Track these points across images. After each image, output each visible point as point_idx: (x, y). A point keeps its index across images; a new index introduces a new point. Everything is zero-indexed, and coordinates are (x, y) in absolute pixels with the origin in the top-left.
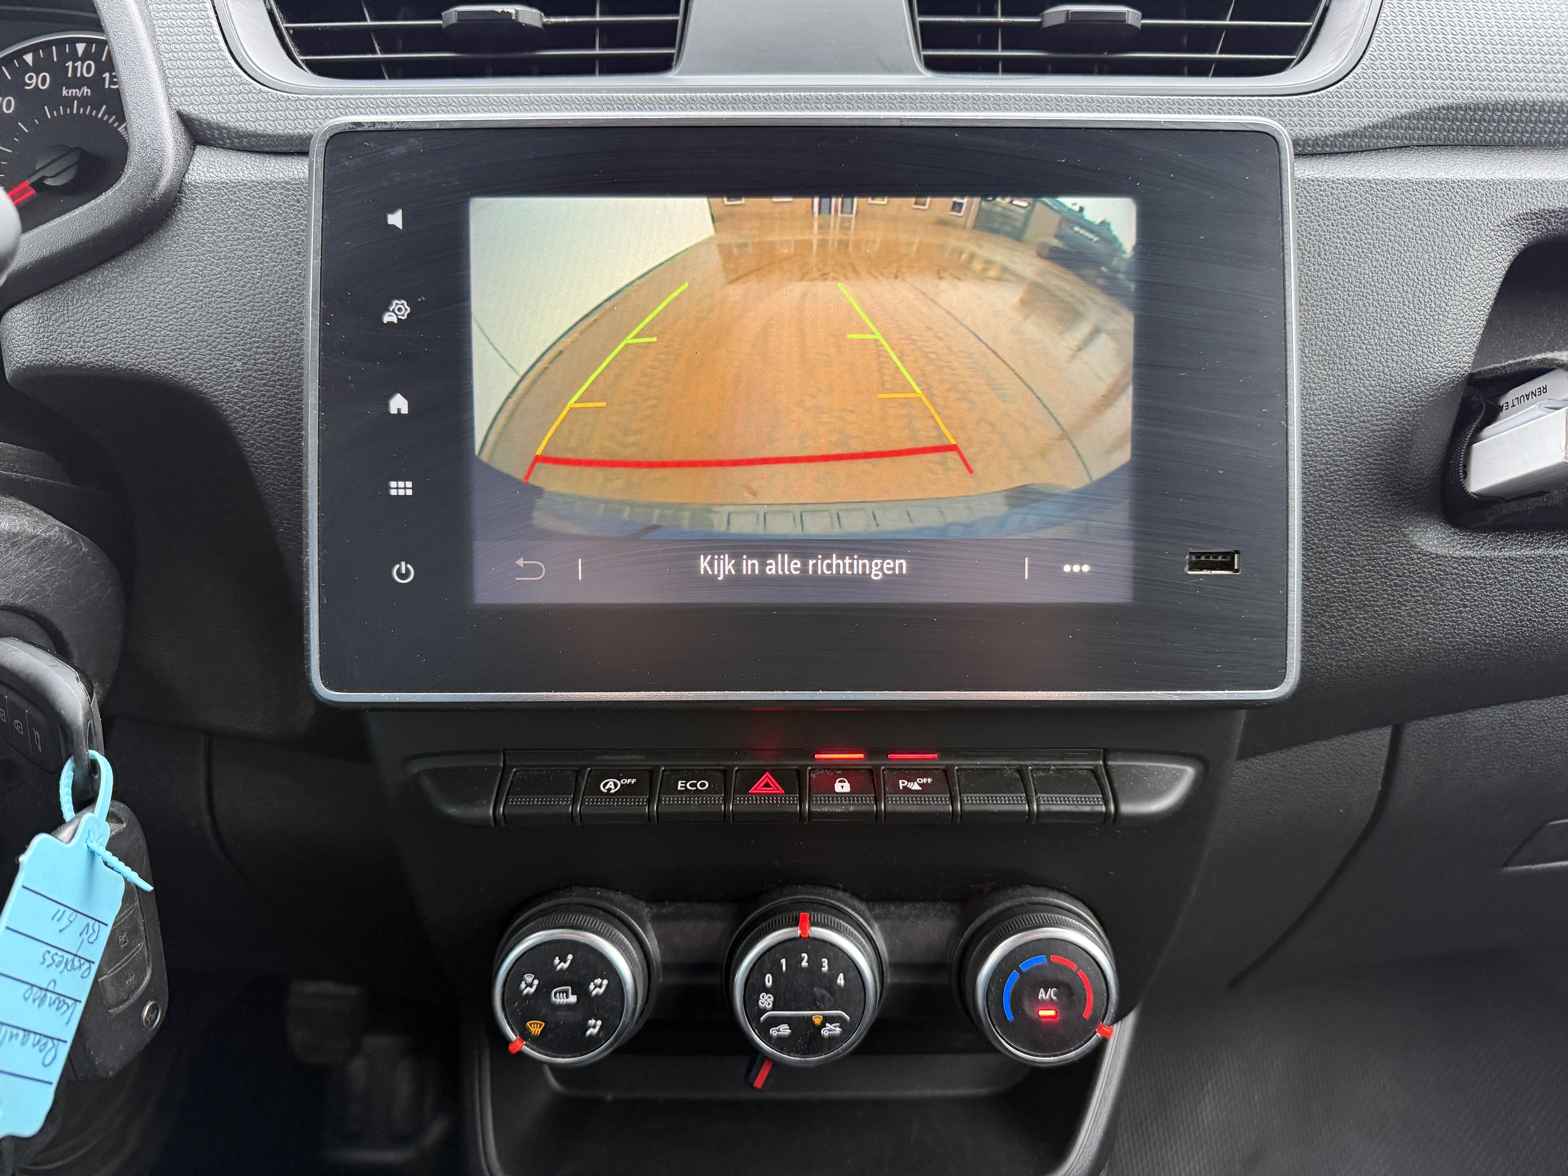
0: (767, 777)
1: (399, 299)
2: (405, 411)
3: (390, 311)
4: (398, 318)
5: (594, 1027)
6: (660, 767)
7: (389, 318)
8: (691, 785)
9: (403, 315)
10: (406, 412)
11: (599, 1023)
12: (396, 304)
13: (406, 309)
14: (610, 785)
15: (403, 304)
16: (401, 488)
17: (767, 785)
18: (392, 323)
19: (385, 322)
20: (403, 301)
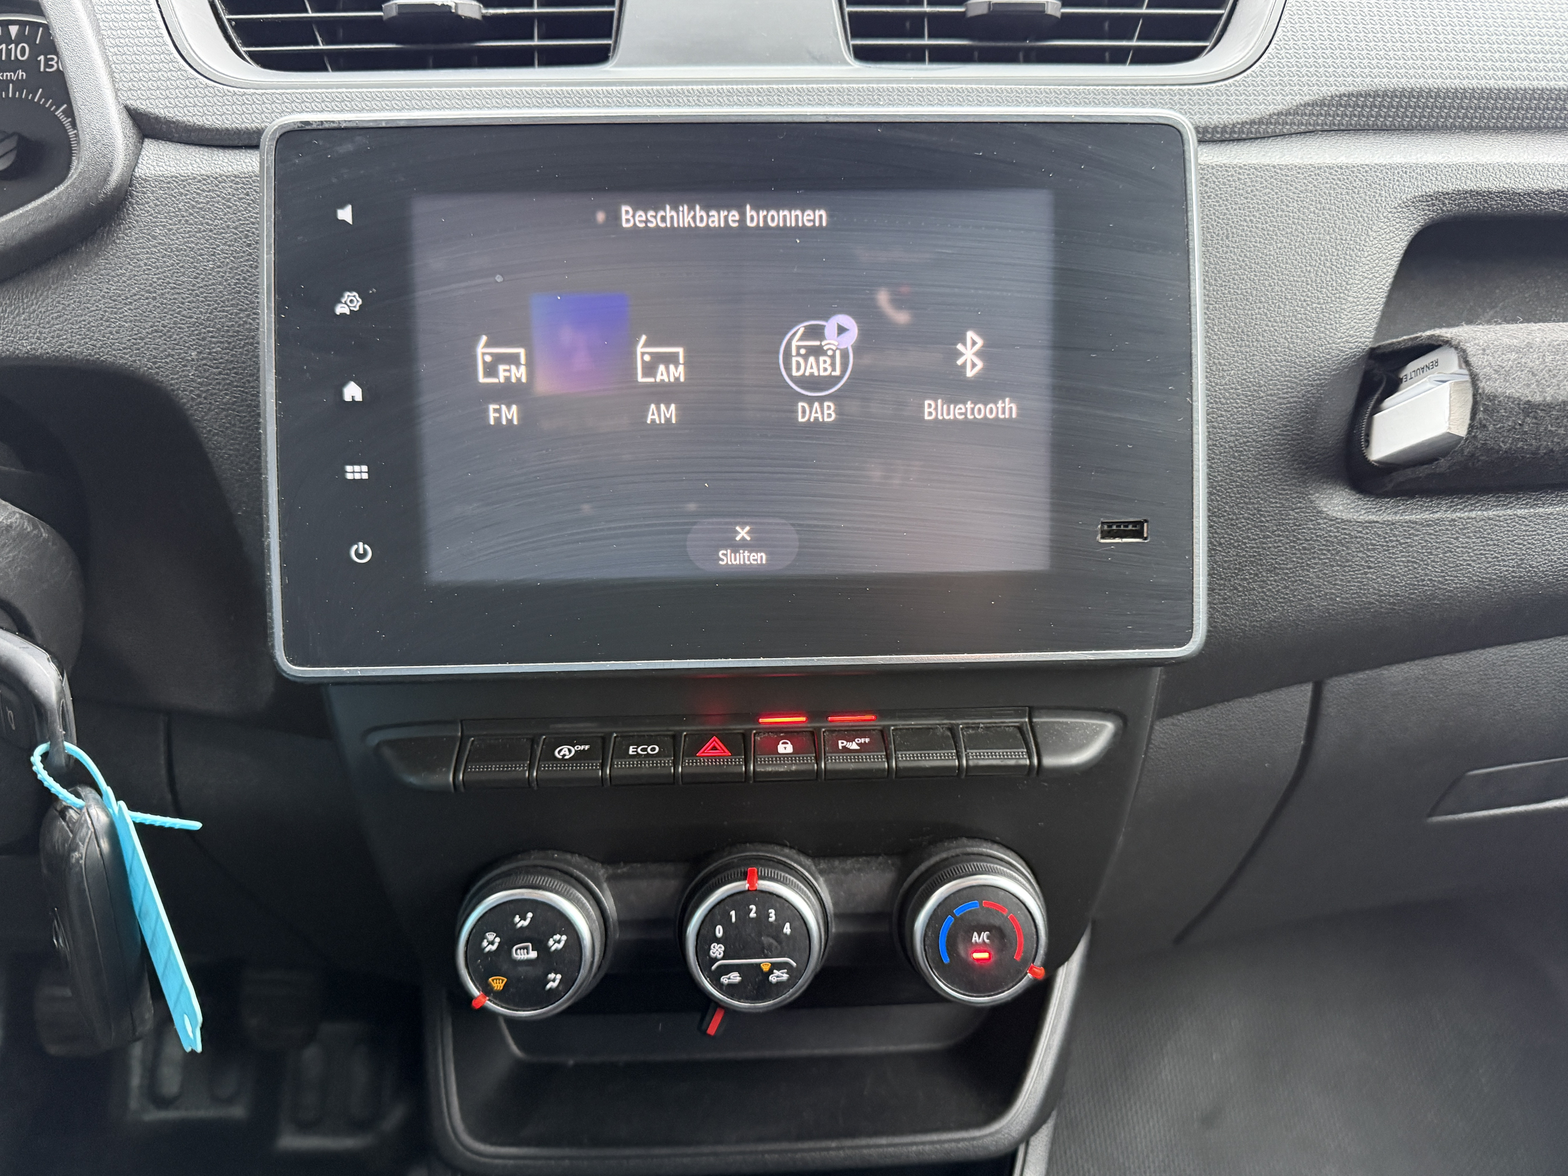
0: (714, 741)
1: (350, 291)
2: (359, 398)
3: (342, 303)
4: (350, 310)
5: (554, 980)
6: (612, 733)
7: (340, 309)
8: (642, 750)
9: (355, 307)
10: (361, 400)
11: (559, 976)
12: (348, 296)
13: (358, 301)
14: (565, 752)
15: (354, 296)
16: (357, 472)
17: (714, 748)
18: (345, 314)
19: (338, 313)
20: (355, 294)
